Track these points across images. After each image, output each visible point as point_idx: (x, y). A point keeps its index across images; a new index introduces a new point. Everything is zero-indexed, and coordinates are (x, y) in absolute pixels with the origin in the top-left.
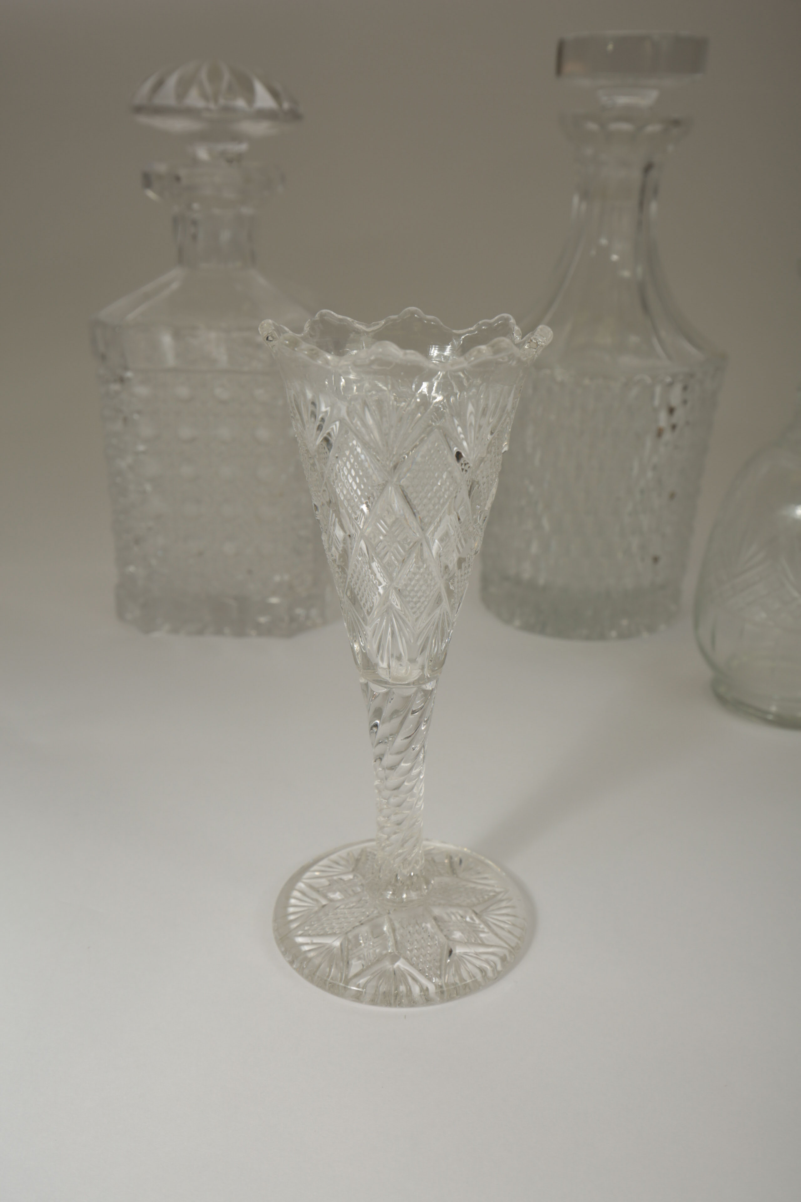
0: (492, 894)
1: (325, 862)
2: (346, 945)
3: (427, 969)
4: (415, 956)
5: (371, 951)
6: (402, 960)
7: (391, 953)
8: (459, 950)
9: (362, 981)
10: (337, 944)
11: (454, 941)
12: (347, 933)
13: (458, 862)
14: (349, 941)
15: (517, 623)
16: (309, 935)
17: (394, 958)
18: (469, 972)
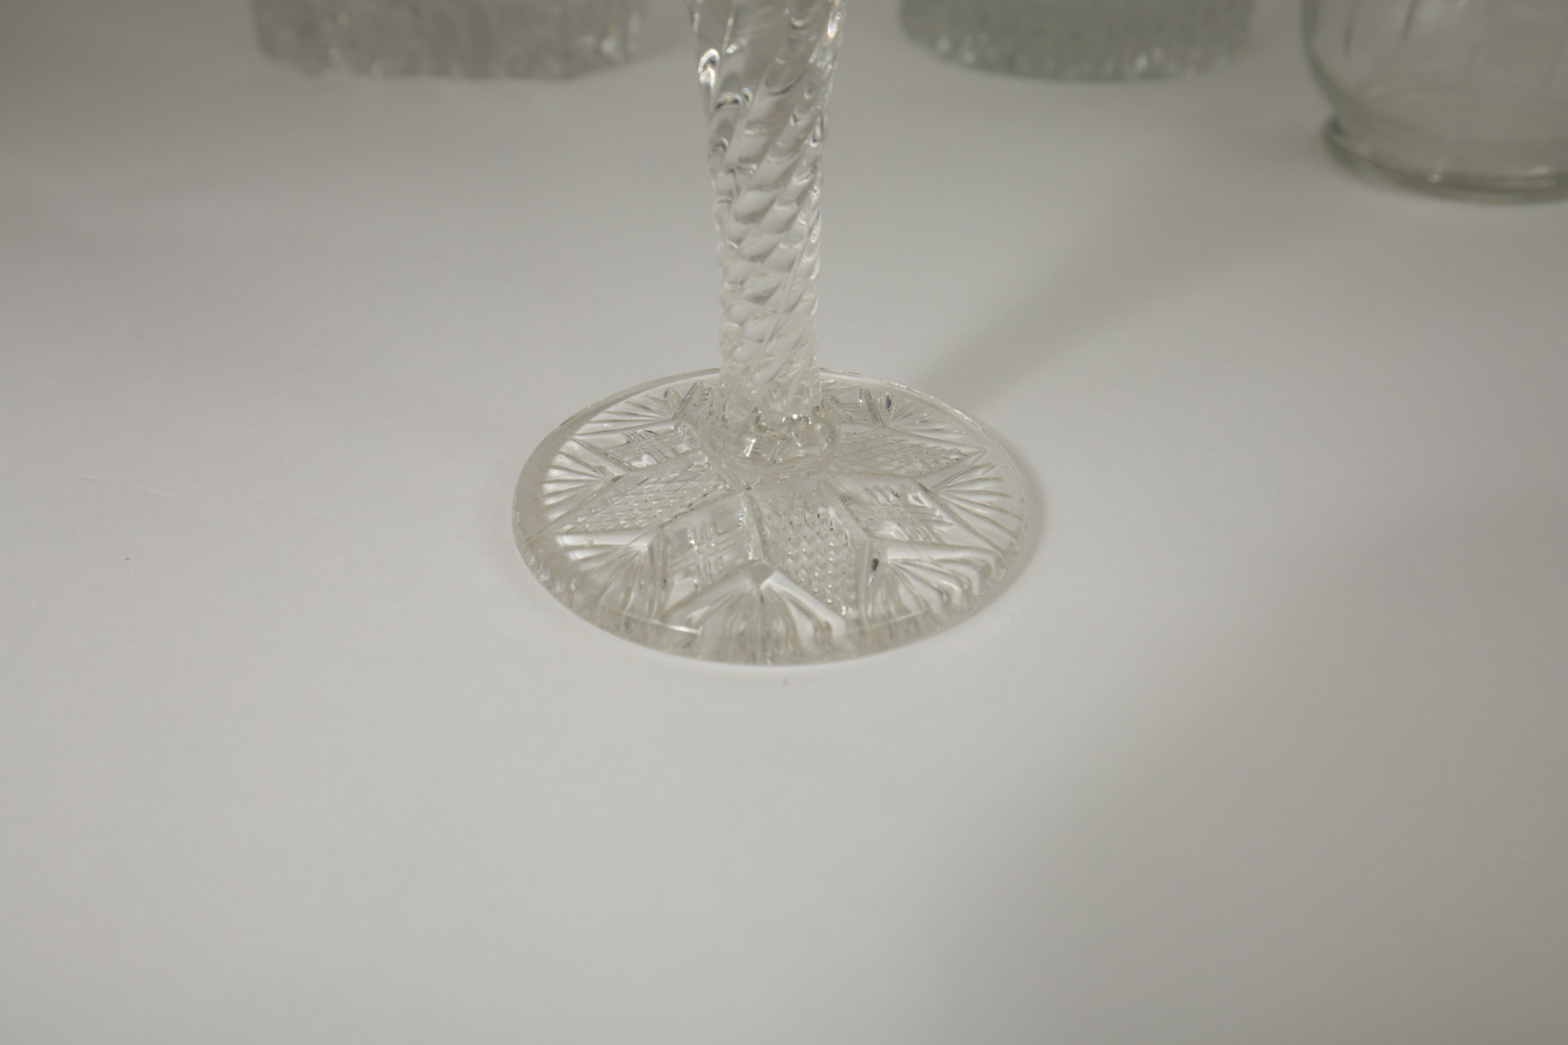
0: (953, 457)
1: (621, 406)
2: (661, 549)
3: (828, 592)
4: (803, 567)
5: (712, 559)
6: (777, 575)
7: (753, 562)
8: (892, 556)
9: (697, 615)
10: (642, 546)
11: (884, 539)
12: (662, 526)
13: (884, 402)
14: (668, 541)
15: (969, 57)
16: (586, 532)
17: (760, 573)
18: (916, 598)
